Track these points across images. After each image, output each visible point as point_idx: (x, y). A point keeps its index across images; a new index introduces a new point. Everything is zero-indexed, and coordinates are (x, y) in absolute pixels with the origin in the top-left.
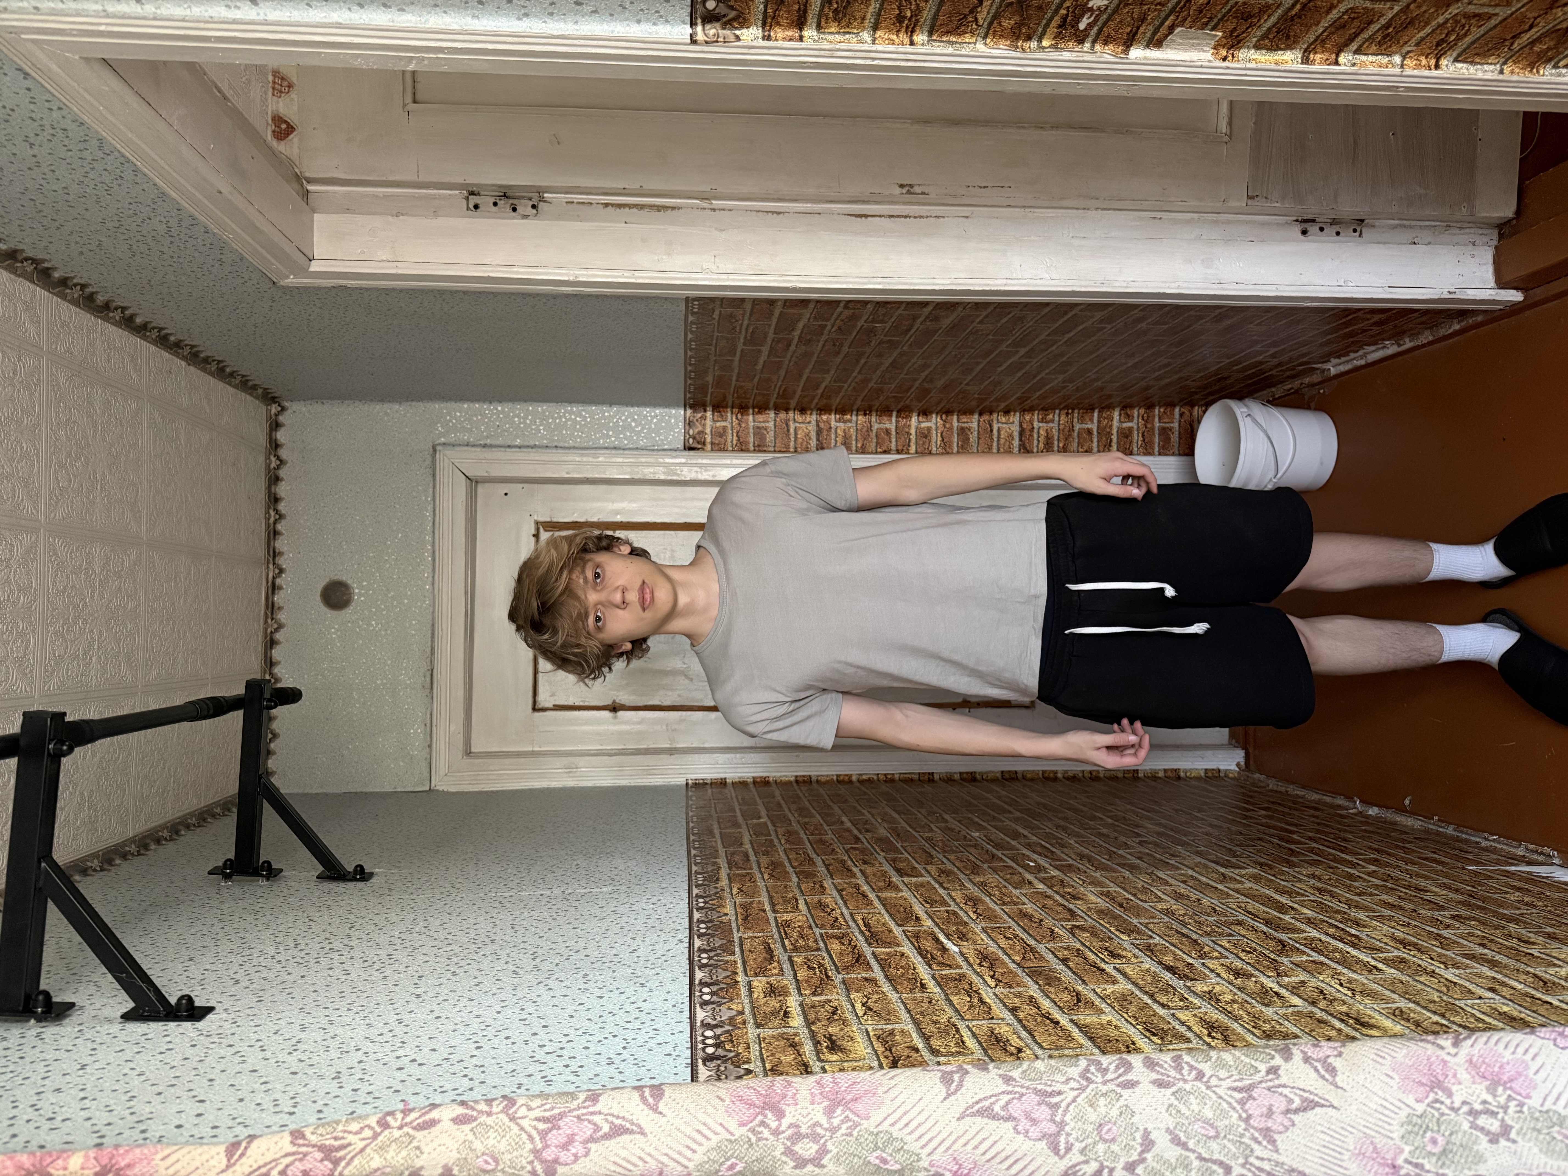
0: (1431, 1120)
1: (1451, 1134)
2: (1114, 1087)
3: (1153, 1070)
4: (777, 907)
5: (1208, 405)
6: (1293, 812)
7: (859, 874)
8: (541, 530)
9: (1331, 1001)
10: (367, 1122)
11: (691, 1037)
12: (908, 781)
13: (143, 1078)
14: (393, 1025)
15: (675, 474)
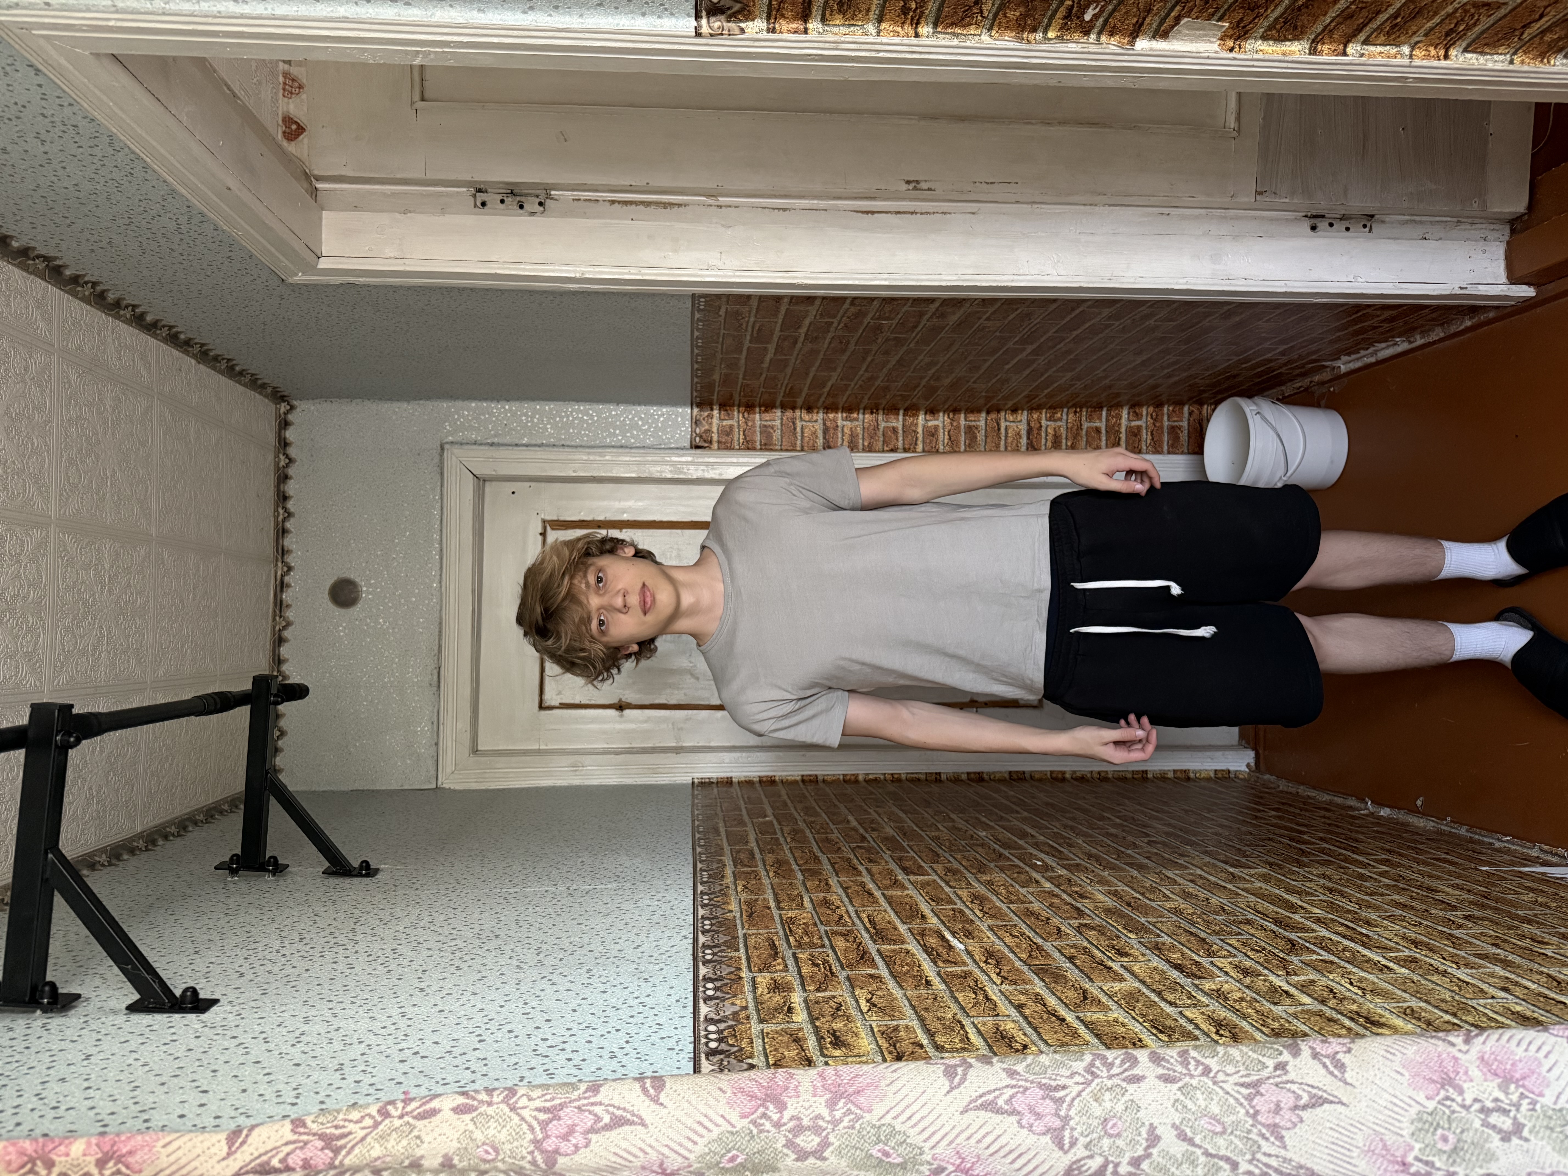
0: (1442, 1118)
1: (1462, 1132)
2: (1119, 1082)
3: (1159, 1065)
4: (782, 905)
5: (1217, 403)
6: (1303, 813)
7: (864, 872)
8: (548, 528)
9: (1341, 1000)
10: (367, 1111)
11: (694, 1032)
12: (915, 780)
13: (147, 1068)
14: (397, 1018)
15: (682, 473)
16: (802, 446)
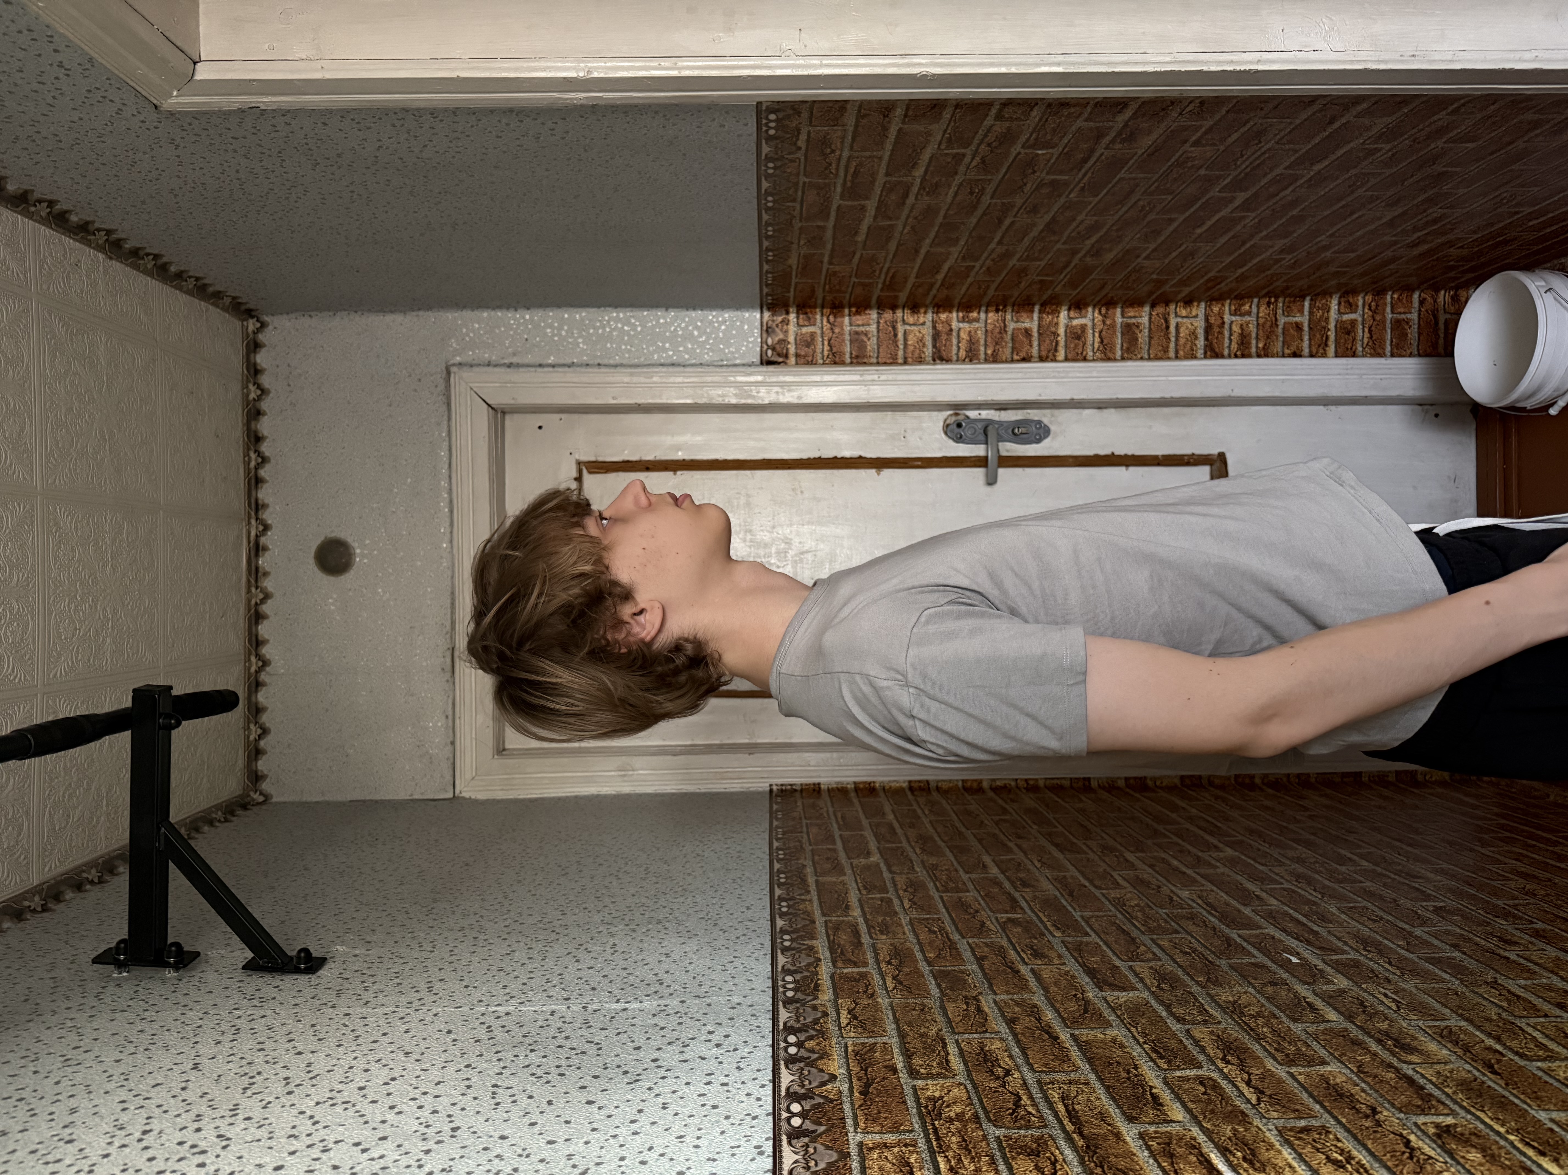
4: (915, 1063)
7: (1032, 981)
8: (585, 471)
15: (750, 396)
16: (905, 358)
